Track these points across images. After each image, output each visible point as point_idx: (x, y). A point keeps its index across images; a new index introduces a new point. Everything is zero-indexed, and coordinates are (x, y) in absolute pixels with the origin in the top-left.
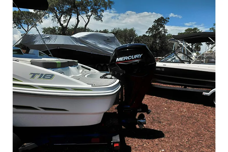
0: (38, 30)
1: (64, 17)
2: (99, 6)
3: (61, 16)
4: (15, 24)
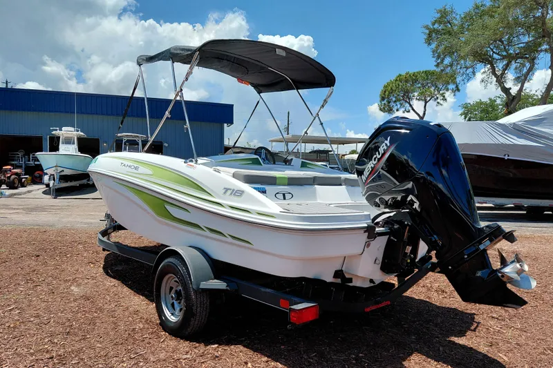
0: (322, 124)
1: (515, 69)
3: (507, 67)
4: (398, 103)
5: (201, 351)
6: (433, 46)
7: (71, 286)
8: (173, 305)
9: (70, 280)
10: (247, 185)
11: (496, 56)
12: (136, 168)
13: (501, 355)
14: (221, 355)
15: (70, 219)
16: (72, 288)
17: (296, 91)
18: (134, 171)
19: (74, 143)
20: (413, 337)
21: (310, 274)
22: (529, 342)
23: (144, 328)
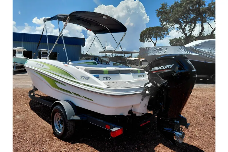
1: (189, 26)
3: (186, 26)
4: (146, 39)
5: (72, 147)
6: (160, 17)
7: (16, 115)
8: (59, 125)
9: (16, 113)
10: (90, 74)
11: (182, 22)
13: (194, 142)
14: (80, 148)
15: (19, 84)
16: (17, 116)
17: (110, 33)
18: (42, 67)
19: (22, 53)
20: (159, 135)
21: (118, 113)
22: (204, 135)
23: (47, 135)
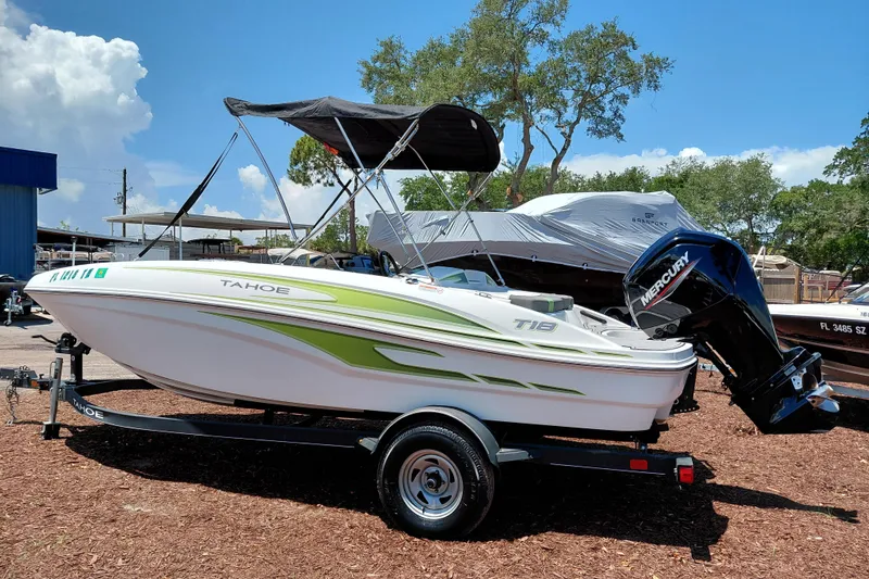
2: (608, 82)
8: (420, 496)
12: (286, 291)
18: (275, 294)
